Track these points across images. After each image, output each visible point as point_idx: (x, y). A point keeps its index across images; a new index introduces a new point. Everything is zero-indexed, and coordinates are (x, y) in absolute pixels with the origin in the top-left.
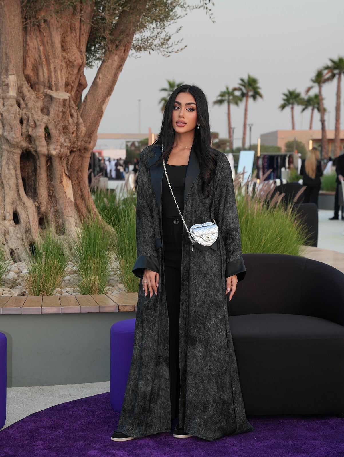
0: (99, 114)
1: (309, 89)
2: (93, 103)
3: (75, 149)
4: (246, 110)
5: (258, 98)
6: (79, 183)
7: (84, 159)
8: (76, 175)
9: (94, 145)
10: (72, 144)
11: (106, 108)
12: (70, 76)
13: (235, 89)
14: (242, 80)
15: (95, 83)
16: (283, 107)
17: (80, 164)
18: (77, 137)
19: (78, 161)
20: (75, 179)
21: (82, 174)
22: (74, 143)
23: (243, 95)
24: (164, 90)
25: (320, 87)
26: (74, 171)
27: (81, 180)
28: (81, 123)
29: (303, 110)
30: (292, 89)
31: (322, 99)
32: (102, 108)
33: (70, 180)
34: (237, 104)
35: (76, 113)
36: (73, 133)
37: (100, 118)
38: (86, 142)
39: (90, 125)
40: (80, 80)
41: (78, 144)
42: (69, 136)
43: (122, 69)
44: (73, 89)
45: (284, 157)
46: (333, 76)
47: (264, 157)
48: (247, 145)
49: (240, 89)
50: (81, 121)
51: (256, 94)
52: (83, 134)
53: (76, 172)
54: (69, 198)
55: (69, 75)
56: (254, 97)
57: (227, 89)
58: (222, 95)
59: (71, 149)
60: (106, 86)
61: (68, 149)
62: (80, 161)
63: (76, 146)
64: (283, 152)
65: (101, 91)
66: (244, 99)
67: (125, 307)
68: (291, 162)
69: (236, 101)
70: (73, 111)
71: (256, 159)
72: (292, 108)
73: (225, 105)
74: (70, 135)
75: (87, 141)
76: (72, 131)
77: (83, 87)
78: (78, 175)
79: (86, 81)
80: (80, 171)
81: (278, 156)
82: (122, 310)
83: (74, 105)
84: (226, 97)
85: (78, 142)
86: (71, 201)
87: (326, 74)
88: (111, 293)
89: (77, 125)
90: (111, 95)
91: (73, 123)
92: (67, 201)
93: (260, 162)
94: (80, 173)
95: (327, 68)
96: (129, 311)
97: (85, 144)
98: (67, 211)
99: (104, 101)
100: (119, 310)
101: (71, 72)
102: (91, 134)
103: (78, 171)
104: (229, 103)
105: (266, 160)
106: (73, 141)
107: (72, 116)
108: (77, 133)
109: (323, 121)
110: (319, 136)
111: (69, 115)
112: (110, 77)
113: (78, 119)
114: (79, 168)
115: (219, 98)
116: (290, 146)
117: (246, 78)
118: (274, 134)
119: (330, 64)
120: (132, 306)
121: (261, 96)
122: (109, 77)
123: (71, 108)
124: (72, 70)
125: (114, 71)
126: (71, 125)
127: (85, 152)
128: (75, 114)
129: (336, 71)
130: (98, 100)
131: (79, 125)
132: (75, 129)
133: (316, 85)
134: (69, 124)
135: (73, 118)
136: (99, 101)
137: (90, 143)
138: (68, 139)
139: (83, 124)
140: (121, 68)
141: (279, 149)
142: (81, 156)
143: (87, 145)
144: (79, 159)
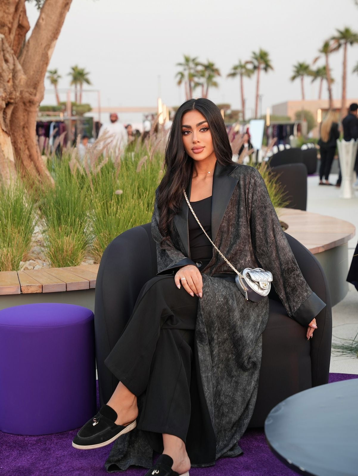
0: (44, 61)
1: (316, 60)
2: (36, 48)
3: (12, 101)
4: (258, 82)
5: (270, 70)
6: (26, 141)
7: (30, 114)
8: (22, 132)
9: (42, 98)
10: (8, 94)
11: (52, 53)
12: (6, 16)
13: (247, 63)
14: (254, 53)
15: (38, 25)
16: (294, 78)
17: (26, 120)
18: (14, 86)
19: (24, 116)
20: (21, 136)
21: (29, 131)
22: (11, 93)
23: (255, 68)
24: (180, 64)
25: (327, 57)
26: (19, 127)
27: (28, 138)
28: (20, 70)
29: (313, 81)
30: (301, 61)
31: (329, 70)
32: (47, 54)
33: (9, 136)
34: (249, 76)
35: (12, 57)
36: (8, 82)
37: (45, 65)
38: (31, 94)
39: (33, 74)
40: (19, 21)
41: (16, 94)
42: (4, 85)
43: (69, 8)
44: (12, 31)
45: (292, 126)
46: (339, 46)
47: (274, 126)
48: (259, 115)
49: (251, 62)
50: (19, 67)
51: (267, 67)
52: (22, 83)
53: (21, 128)
54: (8, 158)
55: (4, 14)
56: (266, 69)
57: (240, 62)
58: (235, 68)
59: (6, 101)
60: (50, 28)
61: (3, 100)
62: (26, 117)
63: (14, 97)
64: (293, 121)
65: (45, 34)
66: (256, 72)
67: (29, 288)
68: (299, 130)
69: (249, 73)
70: (8, 56)
71: (266, 128)
72: (302, 80)
73: (238, 78)
74: (6, 84)
75: (32, 92)
76: (6, 79)
77: (25, 30)
78: (24, 132)
79: (28, 22)
80: (27, 127)
81: (286, 125)
82: (25, 292)
83: (9, 49)
84: (239, 71)
85: (16, 92)
86: (10, 161)
87: (333, 44)
88: (33, 268)
89: (14, 72)
90: (57, 39)
91: (8, 69)
92: (5, 161)
93: (270, 131)
94: (26, 130)
95: (334, 38)
96: (35, 292)
97: (29, 97)
98: (5, 172)
99: (49, 46)
100: (21, 291)
101: (7, 11)
102: (36, 84)
103: (24, 127)
104: (242, 75)
105: (276, 129)
106: (9, 91)
107: (6, 61)
108: (14, 82)
109: (330, 90)
110: (326, 106)
111: (2, 60)
112: (55, 17)
113: (14, 65)
114: (25, 124)
115: (232, 71)
116: (298, 115)
117: (258, 52)
118: (284, 105)
119: (337, 34)
120: (39, 287)
121: (272, 68)
122: (53, 17)
123: (5, 52)
124: (8, 8)
125: (59, 10)
126: (5, 72)
127: (30, 106)
128: (11, 59)
129: (342, 41)
130: (42, 44)
131: (16, 72)
132: (11, 76)
133: (323, 56)
134: (3, 70)
135: (9, 64)
136: (44, 45)
137: (35, 95)
138: (3, 88)
139: (22, 72)
140: (67, 7)
141: (289, 119)
142: (26, 110)
143: (32, 97)
144: (25, 114)
